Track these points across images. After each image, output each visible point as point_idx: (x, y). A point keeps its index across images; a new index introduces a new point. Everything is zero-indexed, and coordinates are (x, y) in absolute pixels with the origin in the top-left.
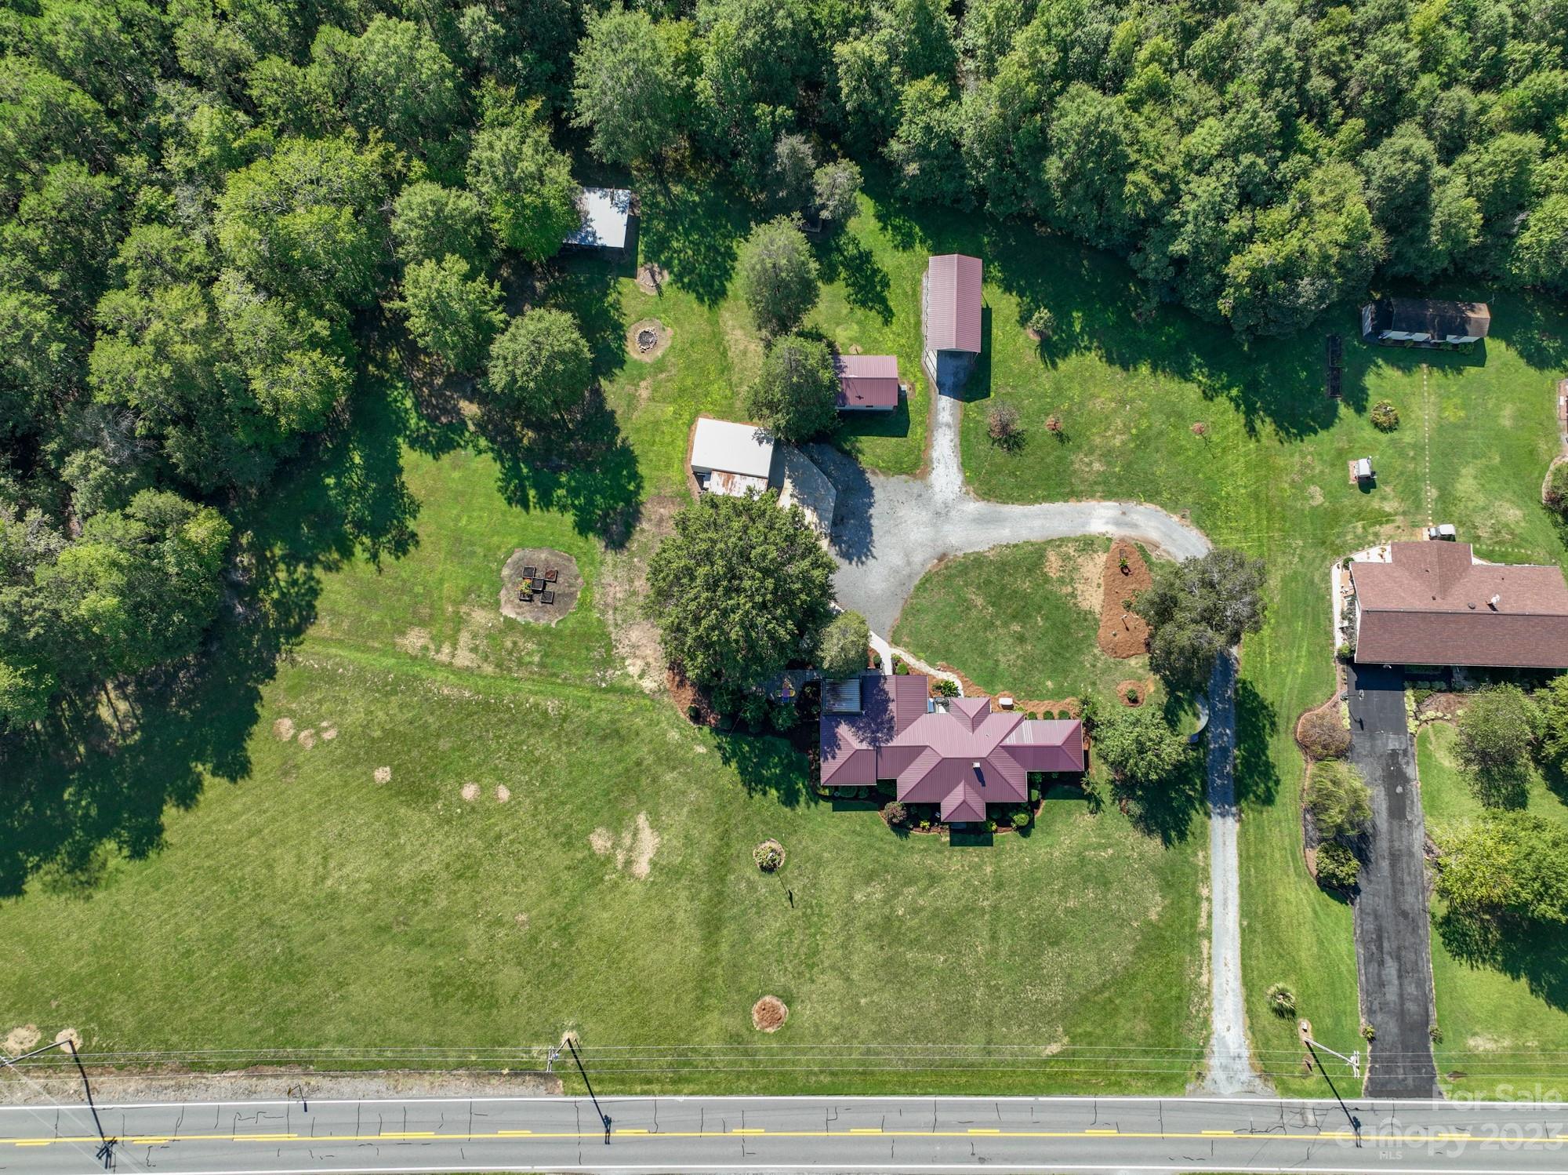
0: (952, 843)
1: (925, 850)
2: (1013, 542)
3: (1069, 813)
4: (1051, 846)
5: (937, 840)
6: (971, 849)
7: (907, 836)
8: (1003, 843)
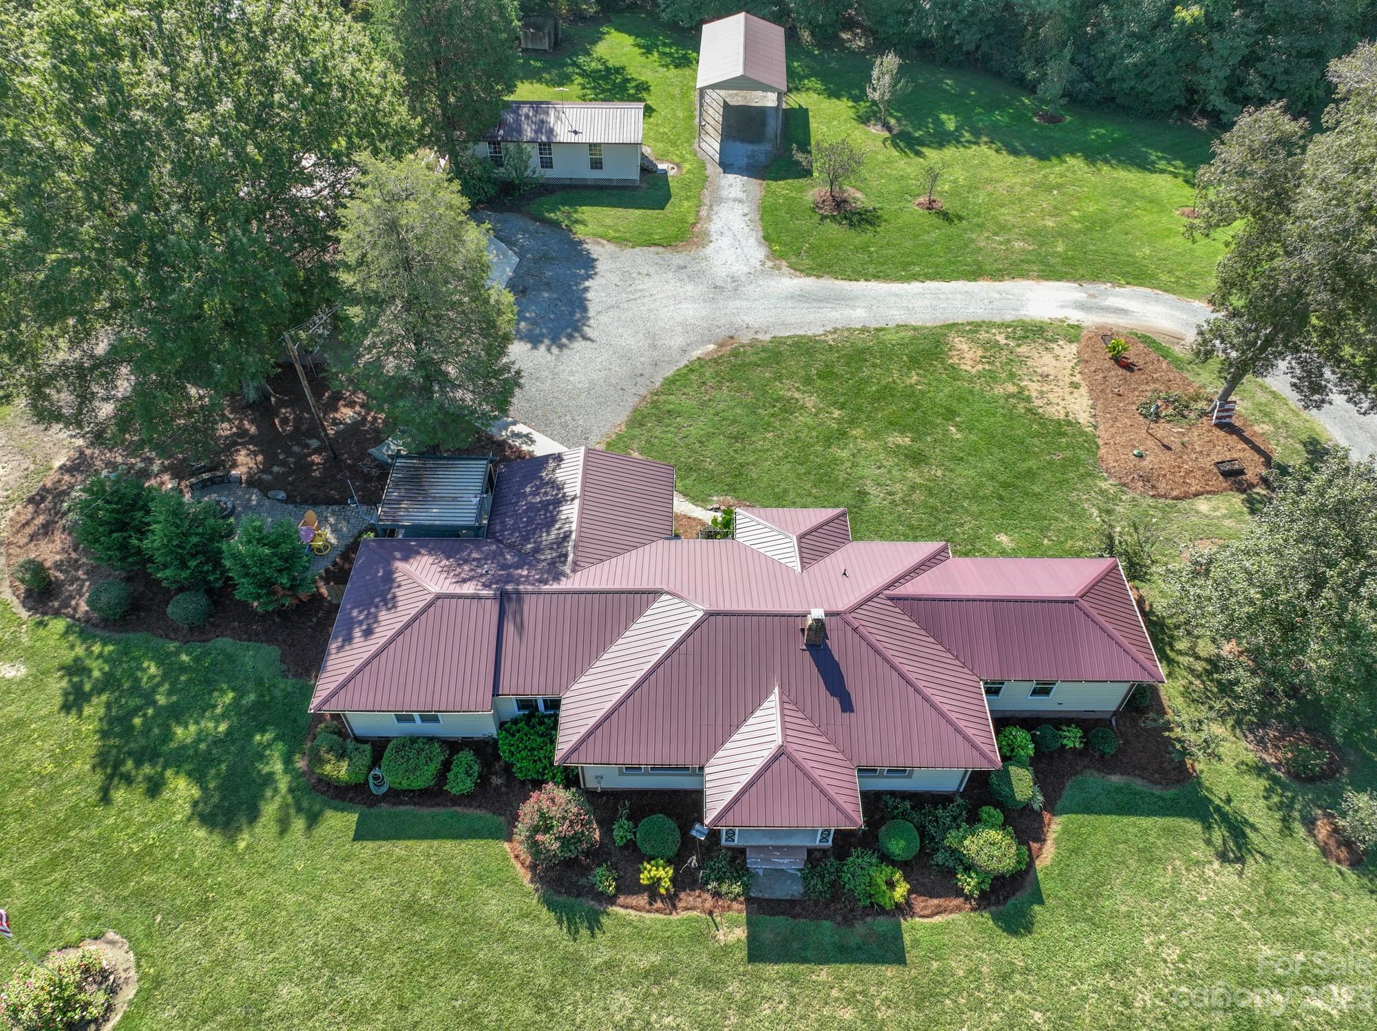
0: (757, 952)
1: (656, 974)
2: (874, 325)
3: (1148, 857)
4: (1113, 967)
5: (699, 937)
6: (823, 974)
7: (594, 924)
8: (936, 952)
